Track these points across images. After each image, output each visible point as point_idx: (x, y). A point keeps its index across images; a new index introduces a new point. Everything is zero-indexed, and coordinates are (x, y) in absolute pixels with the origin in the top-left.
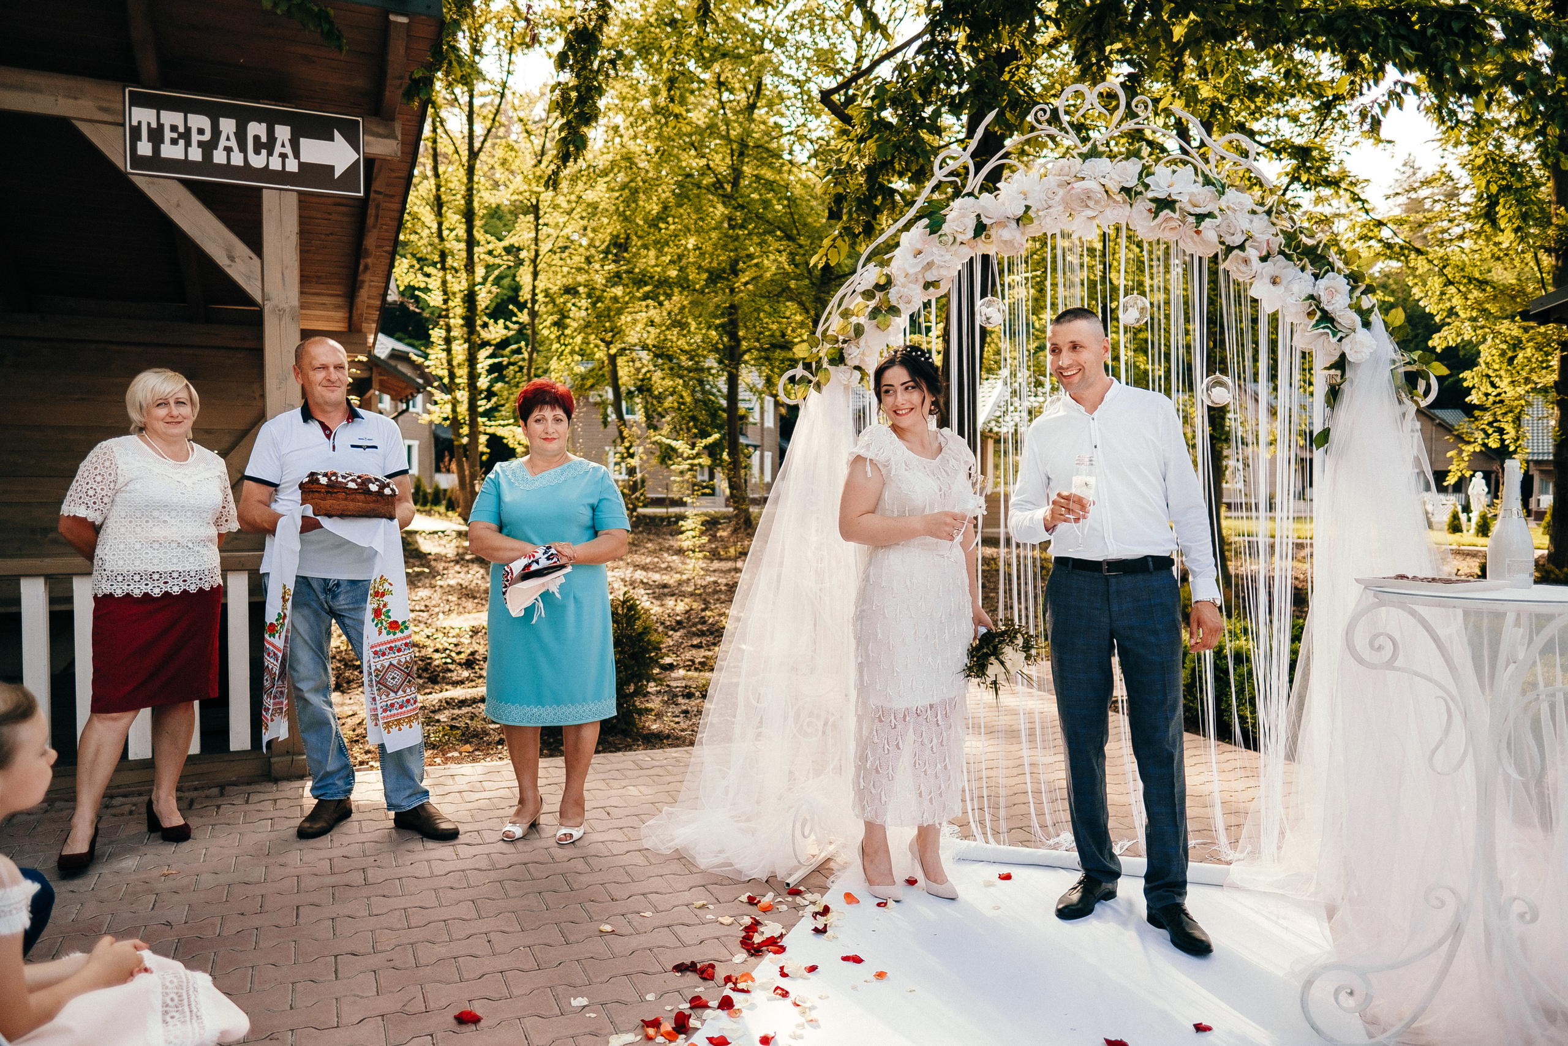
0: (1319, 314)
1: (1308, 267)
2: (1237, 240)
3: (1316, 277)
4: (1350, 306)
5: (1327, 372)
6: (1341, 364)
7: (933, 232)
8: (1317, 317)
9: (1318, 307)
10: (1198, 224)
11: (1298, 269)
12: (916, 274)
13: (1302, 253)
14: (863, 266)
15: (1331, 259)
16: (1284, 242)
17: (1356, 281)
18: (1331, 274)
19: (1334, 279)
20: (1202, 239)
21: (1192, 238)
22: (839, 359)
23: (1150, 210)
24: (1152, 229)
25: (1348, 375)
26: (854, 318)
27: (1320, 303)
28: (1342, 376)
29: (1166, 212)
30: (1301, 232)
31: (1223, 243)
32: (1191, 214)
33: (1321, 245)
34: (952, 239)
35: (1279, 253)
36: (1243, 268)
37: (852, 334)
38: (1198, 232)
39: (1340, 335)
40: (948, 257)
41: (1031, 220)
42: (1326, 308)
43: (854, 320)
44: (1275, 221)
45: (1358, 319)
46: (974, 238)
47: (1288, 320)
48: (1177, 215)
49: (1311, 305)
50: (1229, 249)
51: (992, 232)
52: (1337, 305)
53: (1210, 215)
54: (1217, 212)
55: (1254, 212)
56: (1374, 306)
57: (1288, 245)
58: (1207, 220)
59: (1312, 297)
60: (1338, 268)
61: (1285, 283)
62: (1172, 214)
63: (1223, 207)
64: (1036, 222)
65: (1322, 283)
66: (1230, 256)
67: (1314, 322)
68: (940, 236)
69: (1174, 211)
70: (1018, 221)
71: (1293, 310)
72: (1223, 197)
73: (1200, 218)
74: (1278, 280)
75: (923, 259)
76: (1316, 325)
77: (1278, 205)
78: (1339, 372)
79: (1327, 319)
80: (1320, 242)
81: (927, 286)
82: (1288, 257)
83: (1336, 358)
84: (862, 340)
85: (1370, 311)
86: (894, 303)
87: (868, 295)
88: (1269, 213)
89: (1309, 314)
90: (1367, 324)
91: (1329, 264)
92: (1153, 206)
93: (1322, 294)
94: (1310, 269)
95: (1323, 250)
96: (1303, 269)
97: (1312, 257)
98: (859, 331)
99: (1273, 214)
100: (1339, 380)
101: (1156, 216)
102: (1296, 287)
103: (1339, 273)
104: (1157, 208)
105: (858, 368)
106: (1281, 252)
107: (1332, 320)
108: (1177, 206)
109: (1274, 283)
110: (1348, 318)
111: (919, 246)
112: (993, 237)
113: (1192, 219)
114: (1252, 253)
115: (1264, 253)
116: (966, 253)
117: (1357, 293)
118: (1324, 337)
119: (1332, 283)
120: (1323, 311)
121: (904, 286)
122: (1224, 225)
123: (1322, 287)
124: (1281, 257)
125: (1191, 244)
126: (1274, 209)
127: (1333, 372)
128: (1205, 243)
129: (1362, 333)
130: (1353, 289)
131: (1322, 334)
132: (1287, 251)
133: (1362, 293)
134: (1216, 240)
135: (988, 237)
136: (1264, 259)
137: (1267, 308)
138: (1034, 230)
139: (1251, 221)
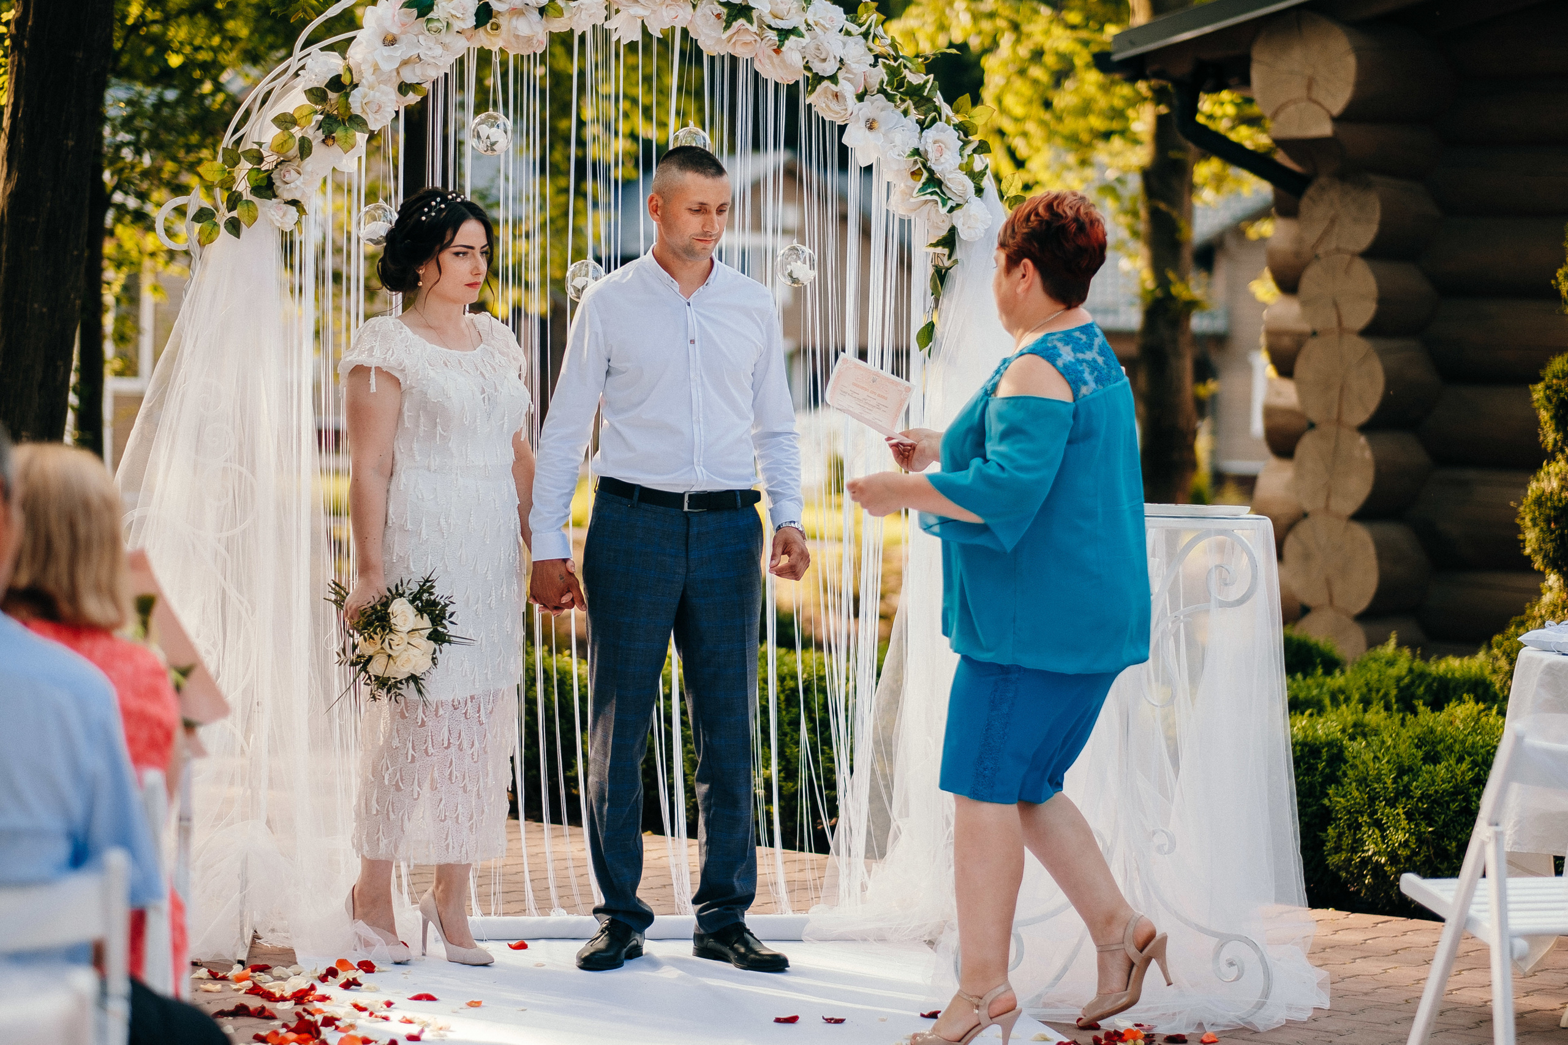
0: (926, 174)
1: (912, 111)
2: (829, 68)
3: (923, 126)
4: (960, 168)
5: (932, 250)
6: (949, 241)
7: (421, 15)
8: (923, 179)
9: (924, 166)
10: (782, 42)
11: (899, 111)
12: (391, 71)
13: (905, 93)
14: (304, 47)
15: (937, 104)
16: (886, 79)
17: (966, 135)
18: (938, 123)
19: (943, 131)
20: (783, 61)
21: (770, 57)
22: (266, 188)
23: (718, 16)
24: (719, 40)
25: (958, 254)
26: (297, 128)
27: (927, 160)
28: (950, 257)
29: (741, 21)
30: (905, 67)
31: (807, 68)
32: (770, 27)
33: (929, 85)
34: (445, 24)
35: (879, 92)
36: (834, 105)
37: (294, 151)
38: (778, 51)
39: (950, 204)
40: (438, 50)
41: (560, 13)
42: (933, 167)
43: (297, 132)
44: (872, 45)
45: (970, 185)
46: (476, 27)
47: (887, 176)
48: (754, 28)
49: (916, 162)
50: (818, 79)
51: (502, 21)
52: (947, 165)
53: (794, 31)
54: (802, 28)
55: (848, 33)
56: (986, 167)
57: (890, 83)
58: (792, 38)
59: (916, 152)
60: (947, 116)
61: (883, 129)
62: (748, 26)
63: (811, 22)
64: (566, 15)
65: (930, 134)
66: (818, 87)
67: (920, 185)
68: (428, 20)
69: (750, 21)
70: (542, 11)
71: (895, 167)
72: (811, 8)
73: (784, 34)
74: (875, 125)
75: (399, 52)
76: (922, 189)
77: (876, 26)
78: (946, 251)
79: (934, 182)
80: (927, 82)
81: (404, 88)
82: (890, 98)
83: (944, 233)
84: (309, 163)
85: (982, 173)
86: (356, 109)
87: (317, 95)
88: (866, 35)
89: (913, 173)
90: (979, 191)
91: (937, 109)
92: (724, 11)
93: (929, 150)
94: (914, 115)
95: (929, 90)
96: (905, 113)
97: (916, 98)
98: (305, 149)
99: (871, 37)
100: (947, 264)
101: (728, 26)
102: (898, 137)
103: (948, 121)
104: (729, 15)
105: (294, 203)
106: (881, 91)
107: (939, 183)
108: (755, 14)
109: (871, 128)
110: (958, 183)
111: (395, 31)
112: (503, 28)
113: (773, 36)
114: (847, 89)
115: (861, 90)
116: (460, 46)
117: (969, 150)
118: (932, 203)
119: (942, 136)
120: (931, 172)
121: (371, 87)
122: (812, 46)
123: (930, 141)
124: (881, 96)
125: (768, 67)
126: (872, 31)
127: (939, 250)
128: (785, 65)
129: (975, 205)
130: (966, 143)
131: (926, 202)
132: (889, 89)
133: (975, 151)
134: (801, 64)
135: (497, 27)
136: (861, 98)
137: (859, 158)
138: (559, 26)
139: (844, 44)
